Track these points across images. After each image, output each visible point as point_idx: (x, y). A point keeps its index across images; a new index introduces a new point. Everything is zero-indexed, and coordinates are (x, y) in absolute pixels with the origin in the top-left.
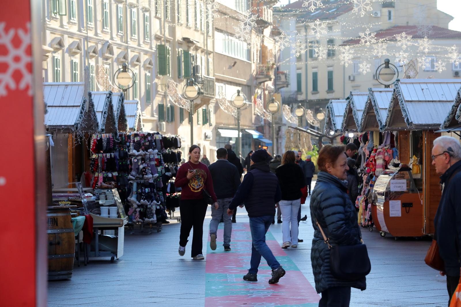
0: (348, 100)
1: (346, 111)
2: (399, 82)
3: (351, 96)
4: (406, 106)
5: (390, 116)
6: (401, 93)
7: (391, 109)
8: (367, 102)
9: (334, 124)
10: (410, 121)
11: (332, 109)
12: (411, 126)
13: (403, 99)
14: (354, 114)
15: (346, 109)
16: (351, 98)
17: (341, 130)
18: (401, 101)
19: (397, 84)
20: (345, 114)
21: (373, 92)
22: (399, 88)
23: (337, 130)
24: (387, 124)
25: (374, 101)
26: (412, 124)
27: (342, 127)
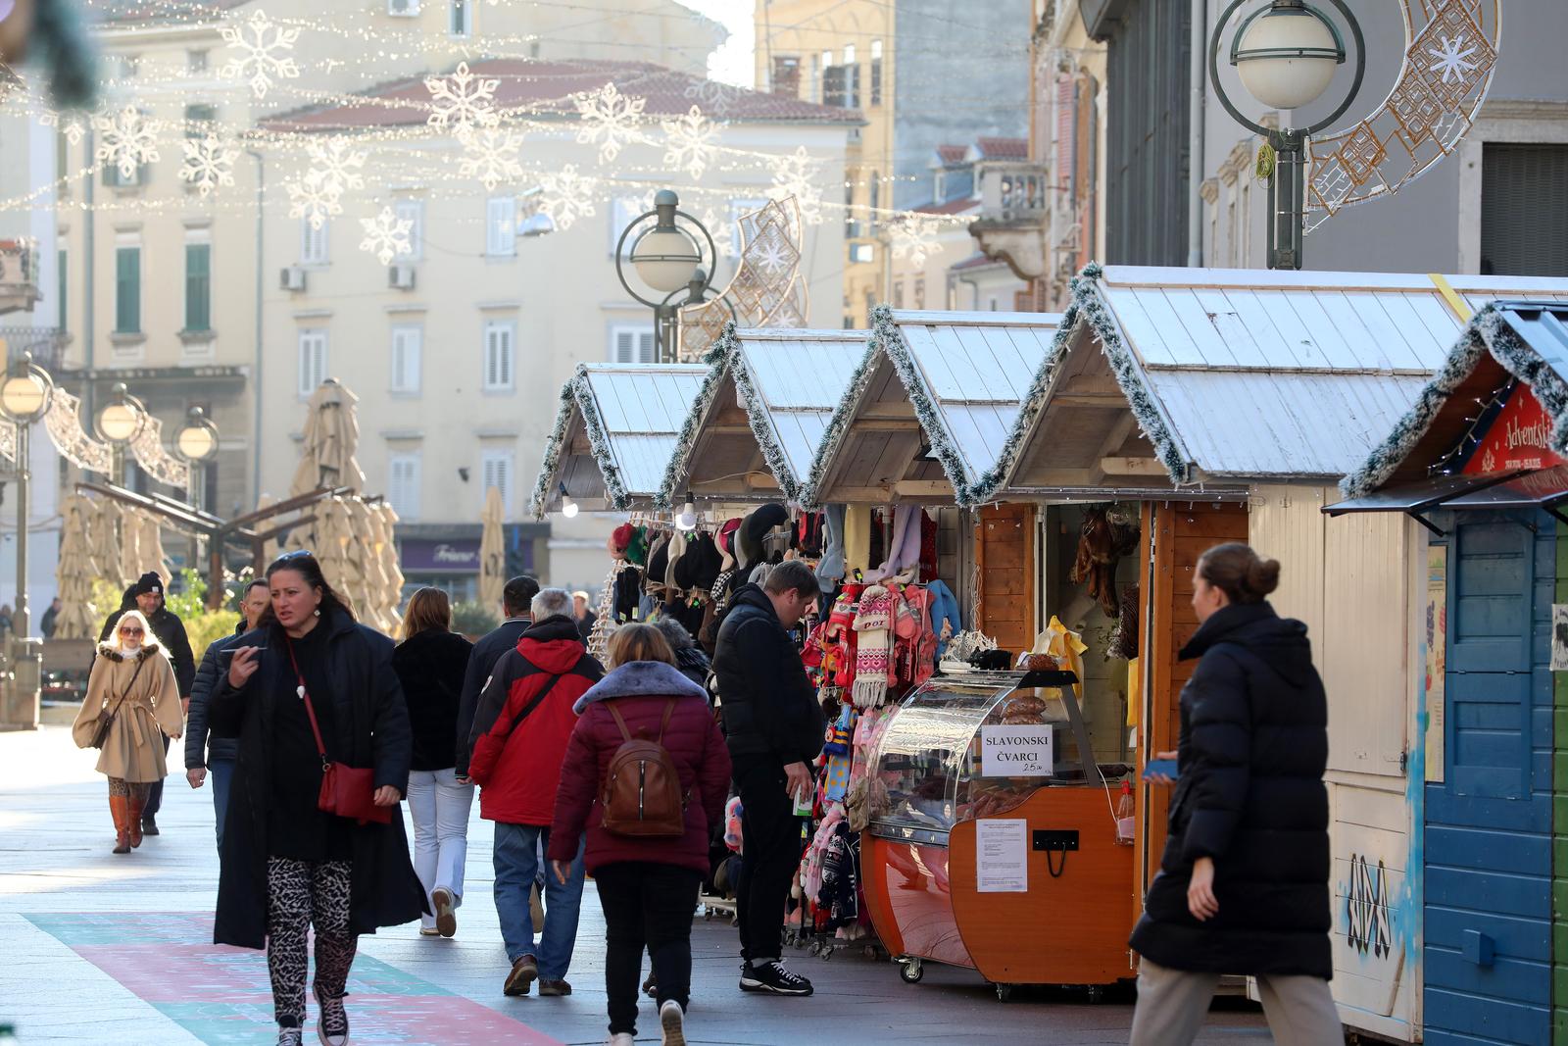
0: (718, 363)
1: (698, 413)
2: (1098, 281)
3: (733, 344)
4: (1155, 393)
5: (1027, 433)
6: (1117, 331)
7: (1041, 405)
8: (859, 373)
9: (612, 471)
10: (1185, 459)
11: (593, 401)
12: (1189, 480)
13: (1131, 357)
14: (758, 426)
15: (698, 402)
16: (733, 353)
17: (661, 496)
18: (1126, 365)
19: (1092, 287)
20: (689, 423)
21: (897, 325)
22: (1107, 306)
23: (629, 496)
24: (1008, 473)
25: (911, 367)
26: (1195, 474)
27: (669, 486)
